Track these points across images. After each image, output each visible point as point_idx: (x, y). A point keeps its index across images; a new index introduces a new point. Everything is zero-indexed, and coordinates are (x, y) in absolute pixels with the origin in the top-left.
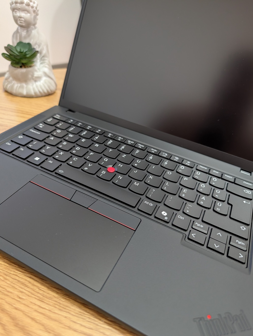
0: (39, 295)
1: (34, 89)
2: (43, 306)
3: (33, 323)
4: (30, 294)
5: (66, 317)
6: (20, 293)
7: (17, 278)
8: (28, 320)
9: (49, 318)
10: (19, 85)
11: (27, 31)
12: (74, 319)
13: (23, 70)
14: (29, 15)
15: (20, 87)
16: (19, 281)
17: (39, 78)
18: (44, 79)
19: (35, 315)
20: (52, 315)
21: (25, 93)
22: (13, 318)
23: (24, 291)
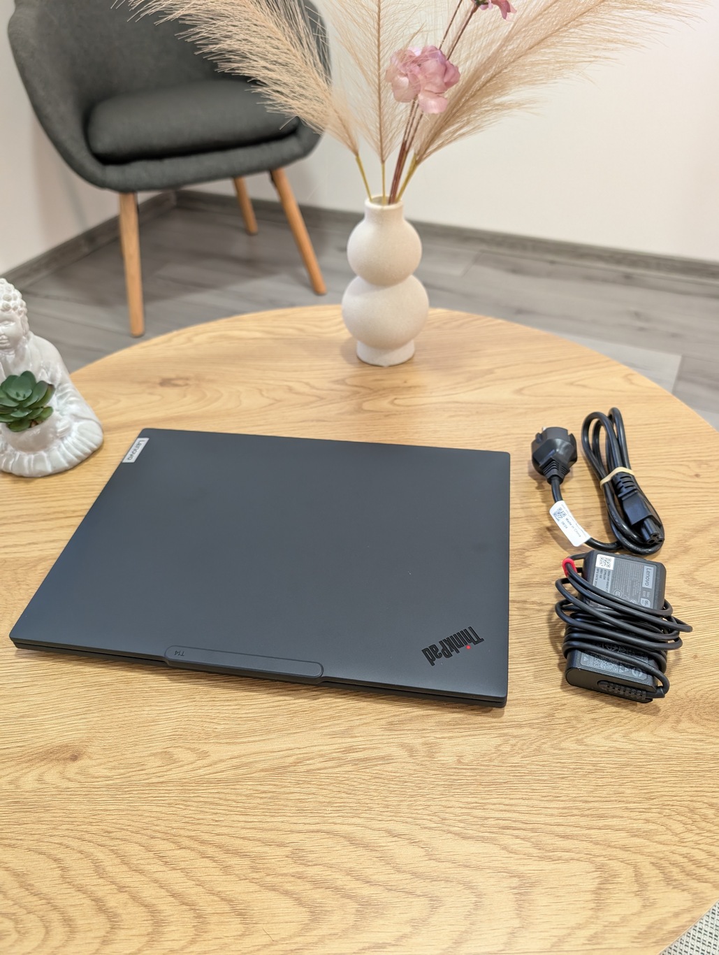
0: (238, 809)
1: (64, 455)
2: (250, 820)
3: (246, 842)
4: (228, 813)
5: (282, 822)
6: (214, 816)
7: (202, 799)
8: (241, 842)
9: (263, 830)
10: (33, 456)
11: (16, 352)
12: (294, 820)
13: (36, 430)
14: (12, 324)
15: (36, 460)
16: (206, 802)
17: (68, 430)
18: (76, 426)
19: (244, 833)
20: (265, 825)
21: (49, 469)
22: (220, 846)
23: (218, 811)
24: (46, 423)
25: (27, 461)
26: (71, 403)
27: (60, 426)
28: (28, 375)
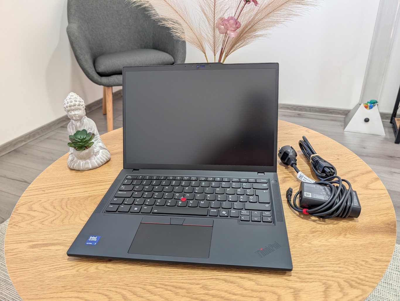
0: (179, 273)
2: (184, 276)
3: (184, 284)
4: (175, 275)
5: (197, 276)
6: (170, 276)
7: (164, 271)
8: (181, 284)
9: (190, 279)
10: (84, 162)
11: (81, 122)
12: (202, 275)
13: (87, 151)
14: (81, 111)
15: (85, 163)
17: (98, 152)
18: (101, 151)
19: (182, 281)
20: (190, 278)
21: (91, 167)
22: (173, 286)
23: (171, 275)
24: (90, 148)
25: (82, 164)
26: (100, 142)
27: (96, 150)
28: (84, 131)
